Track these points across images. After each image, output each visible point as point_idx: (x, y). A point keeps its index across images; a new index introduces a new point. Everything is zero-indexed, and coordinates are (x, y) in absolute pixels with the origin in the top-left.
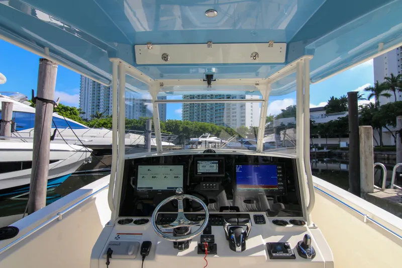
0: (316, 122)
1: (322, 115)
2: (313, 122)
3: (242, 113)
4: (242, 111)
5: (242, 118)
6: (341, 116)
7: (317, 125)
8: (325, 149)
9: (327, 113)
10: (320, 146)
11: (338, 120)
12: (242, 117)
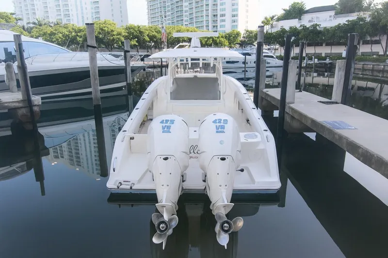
0: (321, 26)
1: (330, 16)
2: (318, 25)
3: (233, 10)
4: (234, 7)
5: (234, 18)
6: (351, 19)
7: (322, 29)
8: (328, 60)
9: (336, 14)
10: (323, 55)
11: (346, 23)
12: (234, 16)
